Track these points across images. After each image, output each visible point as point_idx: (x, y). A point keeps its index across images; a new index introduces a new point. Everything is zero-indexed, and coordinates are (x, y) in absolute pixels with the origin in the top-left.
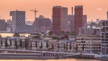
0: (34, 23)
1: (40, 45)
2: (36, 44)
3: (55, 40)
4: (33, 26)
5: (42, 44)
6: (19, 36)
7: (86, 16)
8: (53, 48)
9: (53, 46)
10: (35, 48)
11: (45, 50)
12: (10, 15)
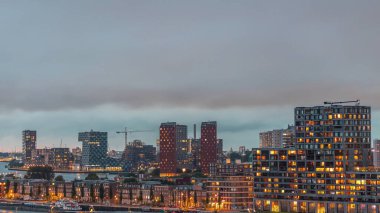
0: (124, 155)
1: (138, 195)
2: (131, 194)
3: (167, 187)
4: (122, 159)
5: (141, 193)
6: (97, 178)
7: (221, 140)
8: (162, 201)
9: (162, 197)
10: (128, 202)
11: (148, 205)
12: (79, 140)
